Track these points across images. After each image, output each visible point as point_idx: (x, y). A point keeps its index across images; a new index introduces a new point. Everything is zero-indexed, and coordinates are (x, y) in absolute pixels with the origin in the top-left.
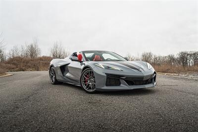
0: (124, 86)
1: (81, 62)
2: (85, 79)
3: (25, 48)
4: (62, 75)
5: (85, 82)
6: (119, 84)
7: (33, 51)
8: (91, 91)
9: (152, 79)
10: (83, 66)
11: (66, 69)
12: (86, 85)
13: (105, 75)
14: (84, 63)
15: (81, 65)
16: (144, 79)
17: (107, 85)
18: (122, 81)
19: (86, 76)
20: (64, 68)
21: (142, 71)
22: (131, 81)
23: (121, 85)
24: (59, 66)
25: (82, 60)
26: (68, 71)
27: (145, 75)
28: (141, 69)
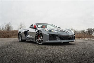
0: (58, 41)
1: (35, 29)
2: (38, 37)
3: (4, 26)
4: (25, 36)
5: (38, 39)
6: (56, 39)
7: (8, 27)
8: (41, 43)
9: (73, 37)
10: (37, 31)
11: (27, 33)
12: (38, 40)
13: (49, 35)
14: (37, 29)
15: (36, 30)
16: (69, 37)
17: (49, 40)
18: (57, 38)
19: (38, 36)
20: (26, 33)
21: (68, 33)
22: (62, 38)
23: (57, 40)
24: (24, 32)
25: (36, 28)
26: (28, 34)
27: (69, 35)
28: (67, 32)
